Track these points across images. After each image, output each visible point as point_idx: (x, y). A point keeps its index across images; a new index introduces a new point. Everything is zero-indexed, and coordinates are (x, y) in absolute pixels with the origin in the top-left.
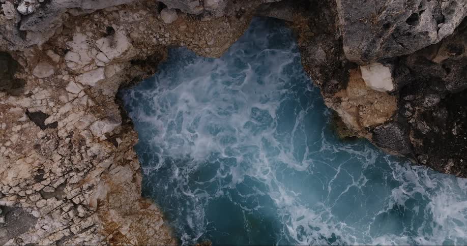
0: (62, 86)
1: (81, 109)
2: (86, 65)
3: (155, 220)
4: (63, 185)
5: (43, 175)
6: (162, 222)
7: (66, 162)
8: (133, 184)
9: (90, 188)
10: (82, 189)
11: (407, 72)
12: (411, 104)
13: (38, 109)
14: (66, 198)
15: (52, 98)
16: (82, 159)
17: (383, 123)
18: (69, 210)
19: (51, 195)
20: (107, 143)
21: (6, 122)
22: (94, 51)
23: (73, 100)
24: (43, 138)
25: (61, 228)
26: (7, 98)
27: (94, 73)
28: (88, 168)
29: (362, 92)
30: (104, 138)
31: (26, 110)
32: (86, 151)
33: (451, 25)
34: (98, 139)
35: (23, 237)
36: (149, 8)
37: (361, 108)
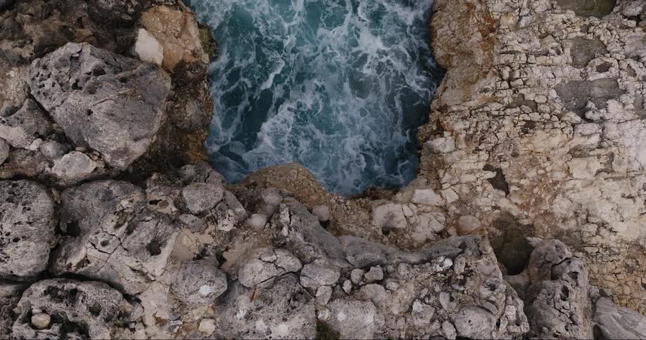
0: (461, 202)
1: (453, 170)
2: (428, 212)
3: (444, 38)
4: (509, 106)
5: (525, 126)
6: (439, 32)
7: (495, 127)
8: (448, 85)
9: (486, 91)
10: (494, 94)
11: (119, 38)
12: (127, 10)
13: (496, 191)
14: (514, 92)
15: (476, 194)
16: (477, 122)
17: (163, 6)
18: (517, 79)
19: (527, 103)
20: (446, 127)
21: (532, 193)
22: (412, 220)
23: (457, 184)
24: (505, 161)
25: (535, 66)
26: (519, 216)
27: (423, 200)
28: (477, 111)
29: (170, 46)
30: (446, 134)
31: (508, 196)
32: (470, 128)
33: (68, 49)
34: (452, 135)
35: (578, 78)
36: (336, 229)
37: (176, 35)
